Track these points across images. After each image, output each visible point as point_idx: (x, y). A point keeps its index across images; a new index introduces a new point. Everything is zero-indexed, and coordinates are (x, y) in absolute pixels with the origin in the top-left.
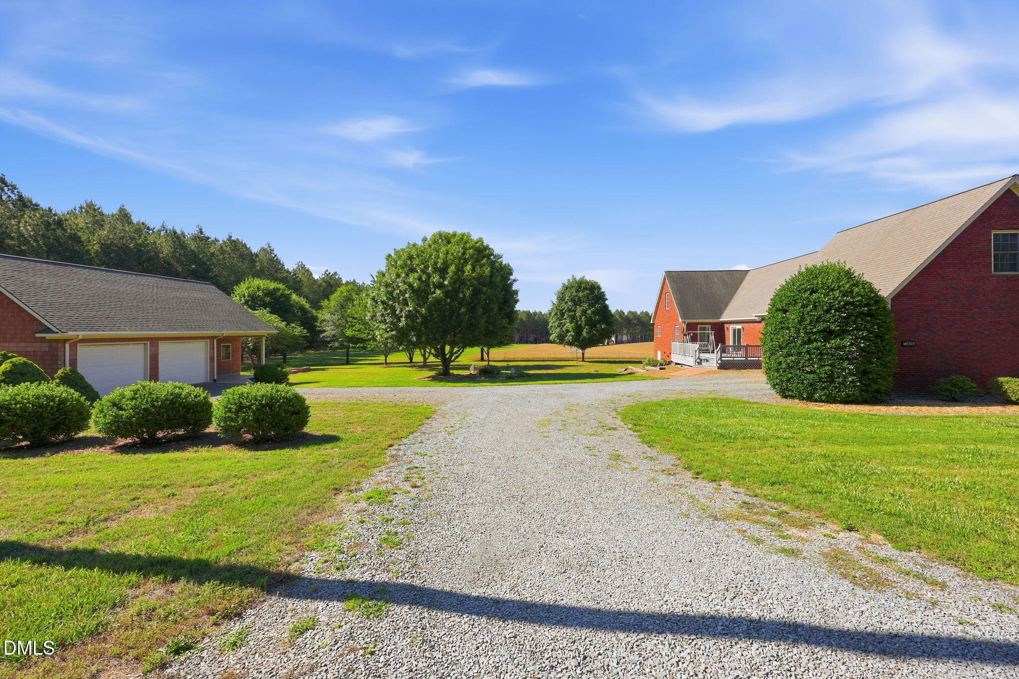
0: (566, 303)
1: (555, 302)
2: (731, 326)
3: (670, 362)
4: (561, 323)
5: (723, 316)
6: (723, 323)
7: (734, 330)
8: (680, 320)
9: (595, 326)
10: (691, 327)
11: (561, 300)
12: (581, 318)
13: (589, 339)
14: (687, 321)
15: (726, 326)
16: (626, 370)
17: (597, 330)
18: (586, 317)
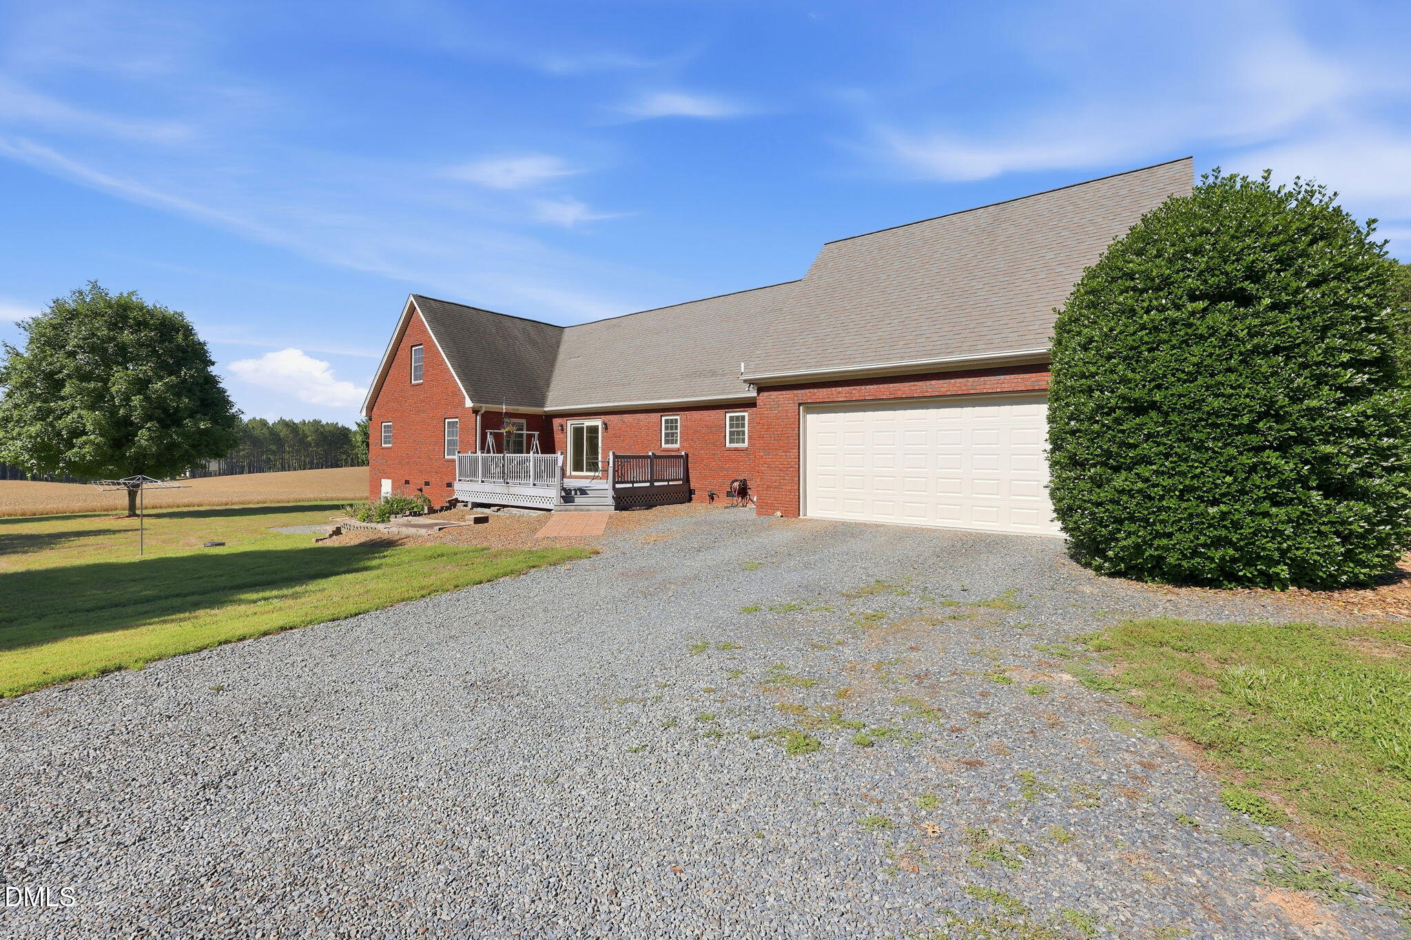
0: (72, 354)
1: (22, 350)
2: (569, 423)
3: (453, 503)
4: (51, 411)
5: (548, 402)
6: (550, 417)
7: (578, 432)
8: (469, 403)
9: (178, 422)
10: (491, 421)
11: (48, 343)
12: (127, 399)
13: (158, 456)
14: (485, 407)
15: (556, 422)
16: (337, 532)
17: (186, 435)
18: (147, 398)
